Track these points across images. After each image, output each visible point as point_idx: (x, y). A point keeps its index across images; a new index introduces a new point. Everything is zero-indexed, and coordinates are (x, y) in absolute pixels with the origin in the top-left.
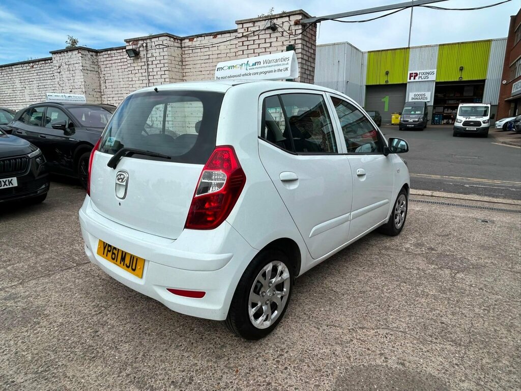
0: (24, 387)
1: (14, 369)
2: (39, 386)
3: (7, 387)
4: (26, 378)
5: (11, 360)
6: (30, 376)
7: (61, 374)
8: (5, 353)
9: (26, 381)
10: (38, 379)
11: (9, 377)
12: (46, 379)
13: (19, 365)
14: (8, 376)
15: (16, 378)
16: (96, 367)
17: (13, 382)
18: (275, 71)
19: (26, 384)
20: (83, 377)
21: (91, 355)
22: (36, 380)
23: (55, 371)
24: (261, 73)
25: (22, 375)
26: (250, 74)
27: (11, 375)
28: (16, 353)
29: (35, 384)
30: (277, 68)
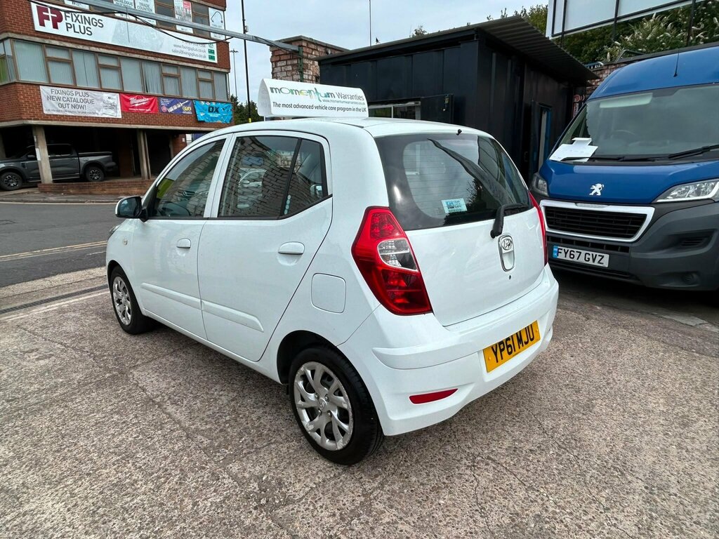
0: (645, 475)
1: (631, 497)
2: (636, 465)
3: (656, 488)
4: (635, 480)
5: (621, 508)
6: (629, 478)
7: (611, 455)
8: (614, 522)
9: (637, 478)
10: (629, 469)
11: (644, 495)
12: (626, 464)
13: (622, 495)
14: (643, 498)
15: (640, 488)
16: (586, 435)
17: (646, 488)
18: (354, 110)
19: (641, 476)
20: (605, 440)
21: (572, 442)
22: (631, 470)
23: (611, 461)
24: (339, 109)
25: (634, 485)
26: (326, 108)
27: (640, 495)
28: (608, 509)
29: (637, 469)
30: (355, 106)
